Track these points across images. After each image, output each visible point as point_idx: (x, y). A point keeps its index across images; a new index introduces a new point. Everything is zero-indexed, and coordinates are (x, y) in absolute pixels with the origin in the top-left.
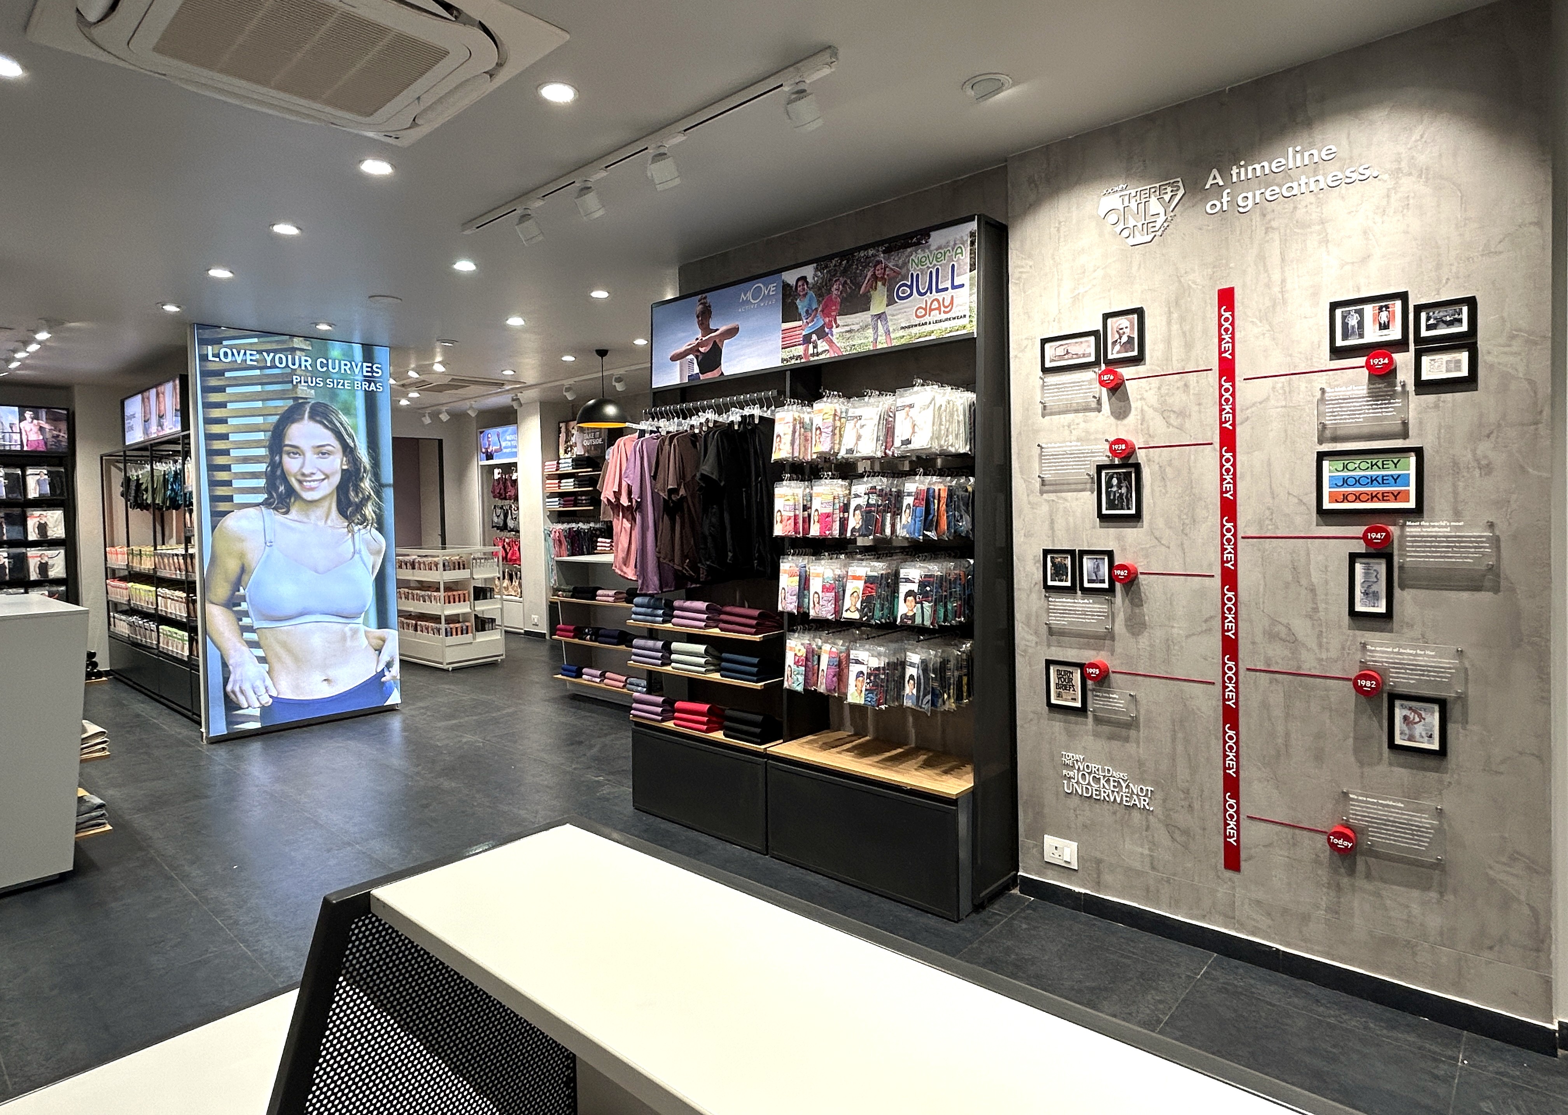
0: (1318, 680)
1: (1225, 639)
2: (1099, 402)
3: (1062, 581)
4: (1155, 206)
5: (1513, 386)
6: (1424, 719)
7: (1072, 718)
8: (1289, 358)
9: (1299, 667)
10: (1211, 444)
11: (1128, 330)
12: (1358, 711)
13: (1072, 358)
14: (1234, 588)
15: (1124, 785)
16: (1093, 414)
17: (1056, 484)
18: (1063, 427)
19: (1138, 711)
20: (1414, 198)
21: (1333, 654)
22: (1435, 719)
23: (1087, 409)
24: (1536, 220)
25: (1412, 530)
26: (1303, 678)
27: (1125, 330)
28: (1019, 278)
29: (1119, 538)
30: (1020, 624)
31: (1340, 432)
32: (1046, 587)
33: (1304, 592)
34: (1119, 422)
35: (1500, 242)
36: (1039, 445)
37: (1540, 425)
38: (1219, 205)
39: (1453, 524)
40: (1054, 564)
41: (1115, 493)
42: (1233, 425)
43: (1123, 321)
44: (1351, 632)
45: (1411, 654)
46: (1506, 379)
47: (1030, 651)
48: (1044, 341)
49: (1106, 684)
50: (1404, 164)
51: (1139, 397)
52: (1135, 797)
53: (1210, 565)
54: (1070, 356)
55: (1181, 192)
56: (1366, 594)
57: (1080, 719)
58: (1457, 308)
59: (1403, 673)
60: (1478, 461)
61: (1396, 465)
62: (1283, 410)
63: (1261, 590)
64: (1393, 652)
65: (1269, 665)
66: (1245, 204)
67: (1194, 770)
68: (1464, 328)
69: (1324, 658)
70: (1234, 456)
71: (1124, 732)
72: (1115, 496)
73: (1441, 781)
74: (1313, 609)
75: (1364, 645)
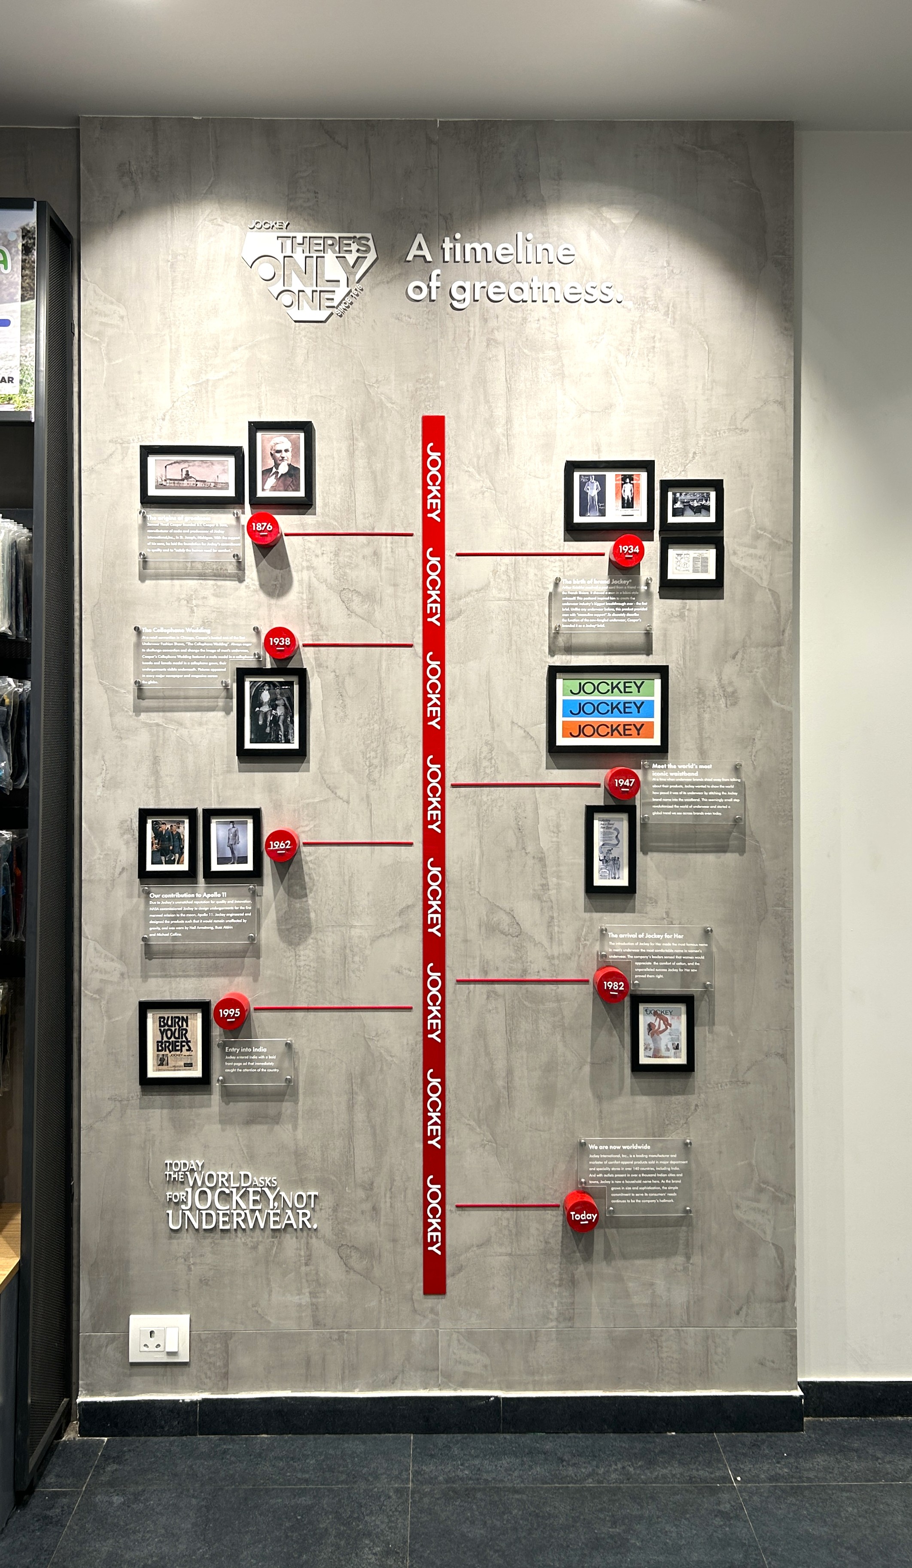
0: (548, 987)
1: (428, 938)
2: (240, 564)
3: (173, 862)
4: (332, 268)
5: (759, 597)
6: (670, 1026)
7: (184, 1098)
8: (515, 531)
9: (525, 971)
10: (411, 646)
11: (289, 455)
12: (596, 1024)
13: (196, 487)
14: (440, 862)
15: (271, 1197)
16: (229, 584)
17: (164, 698)
18: (179, 600)
19: (296, 1069)
20: (660, 340)
21: (566, 948)
22: (680, 1024)
23: (219, 575)
24: (779, 399)
25: (659, 774)
26: (530, 987)
27: (284, 454)
28: (99, 334)
29: (271, 789)
30: (92, 943)
31: (575, 641)
32: (144, 875)
33: (530, 862)
34: (273, 601)
35: (747, 417)
36: (137, 629)
37: (783, 648)
38: (425, 290)
39: (701, 767)
40: (157, 834)
41: (266, 713)
42: (442, 619)
43: (281, 440)
44: (587, 915)
45: (658, 940)
46: (751, 587)
47: (109, 989)
48: (147, 451)
49: (243, 1032)
50: (649, 294)
51: (305, 564)
52: (289, 1212)
53: (408, 829)
54: (192, 482)
55: (372, 256)
56: (605, 861)
57: (198, 1098)
58: (705, 491)
59: (649, 967)
60: (723, 687)
61: (639, 688)
62: (506, 603)
63: (477, 861)
64: (638, 939)
65: (486, 973)
66: (460, 297)
67: (379, 1149)
68: (712, 518)
69: (556, 954)
70: (442, 666)
71: (272, 1108)
72: (265, 720)
73: (687, 1105)
74: (542, 885)
75: (603, 933)
